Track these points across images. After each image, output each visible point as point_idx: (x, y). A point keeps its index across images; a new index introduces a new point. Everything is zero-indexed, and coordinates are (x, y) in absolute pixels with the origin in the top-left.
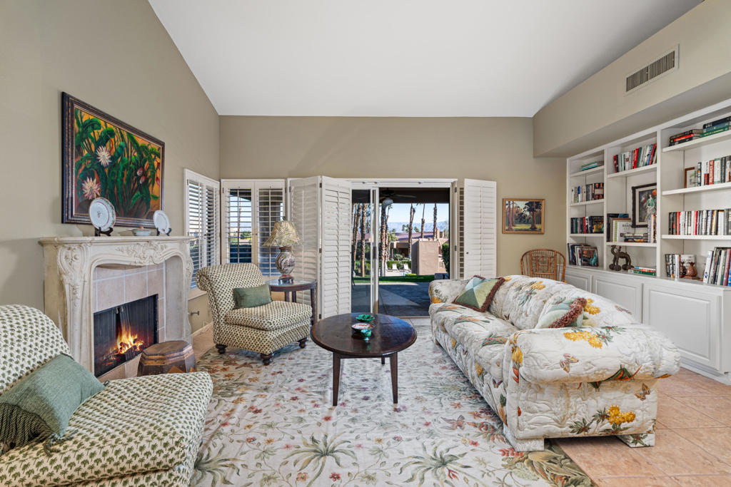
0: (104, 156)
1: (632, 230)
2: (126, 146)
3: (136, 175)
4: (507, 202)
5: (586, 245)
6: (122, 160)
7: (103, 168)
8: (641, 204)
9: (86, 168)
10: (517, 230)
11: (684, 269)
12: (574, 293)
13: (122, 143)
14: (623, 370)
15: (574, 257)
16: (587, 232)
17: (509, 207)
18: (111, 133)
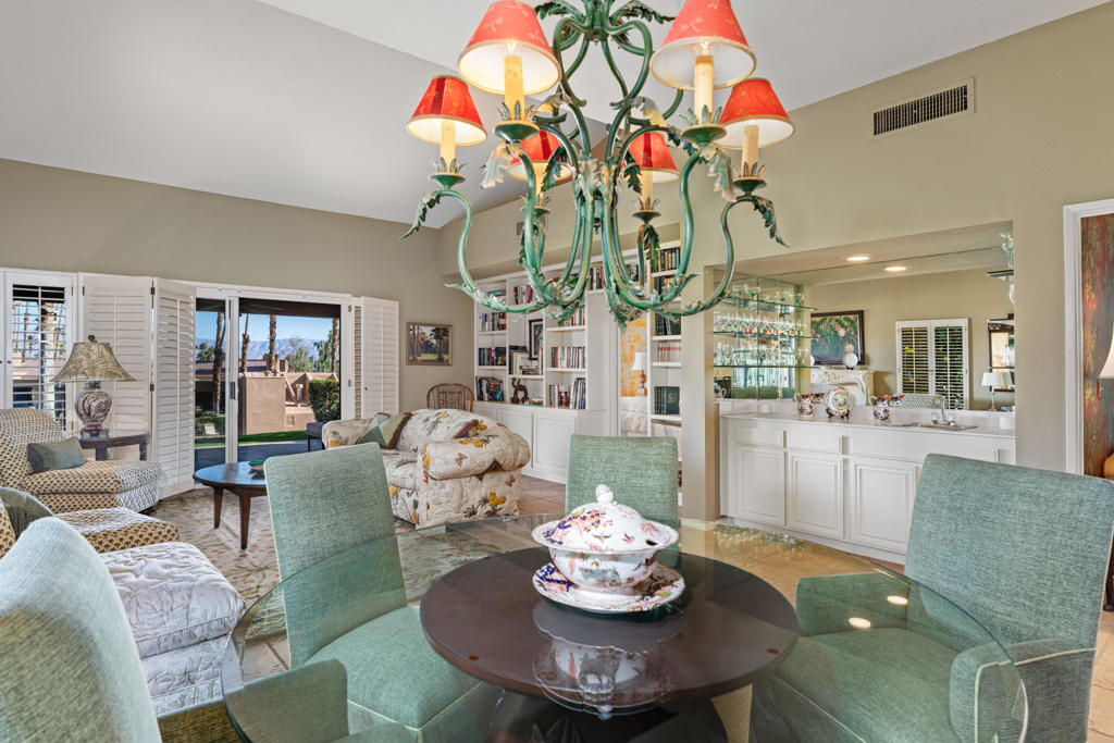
1: (529, 363)
4: (411, 327)
5: (493, 379)
8: (536, 337)
10: (423, 361)
11: (561, 398)
12: (470, 417)
14: (495, 462)
15: (481, 393)
16: (493, 364)
17: (414, 333)
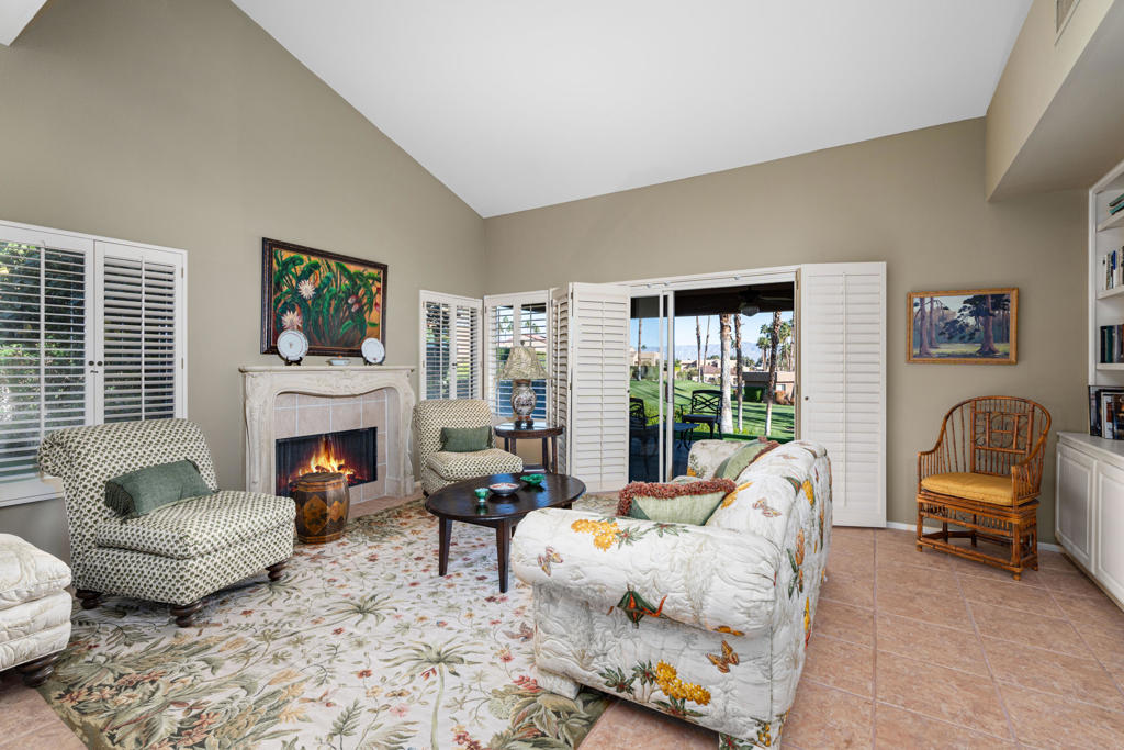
0: (307, 289)
2: (334, 276)
3: (347, 303)
4: (917, 300)
6: (329, 291)
7: (305, 300)
9: (286, 303)
10: (941, 356)
13: (328, 274)
15: (1099, 419)
17: (922, 309)
18: (316, 266)
